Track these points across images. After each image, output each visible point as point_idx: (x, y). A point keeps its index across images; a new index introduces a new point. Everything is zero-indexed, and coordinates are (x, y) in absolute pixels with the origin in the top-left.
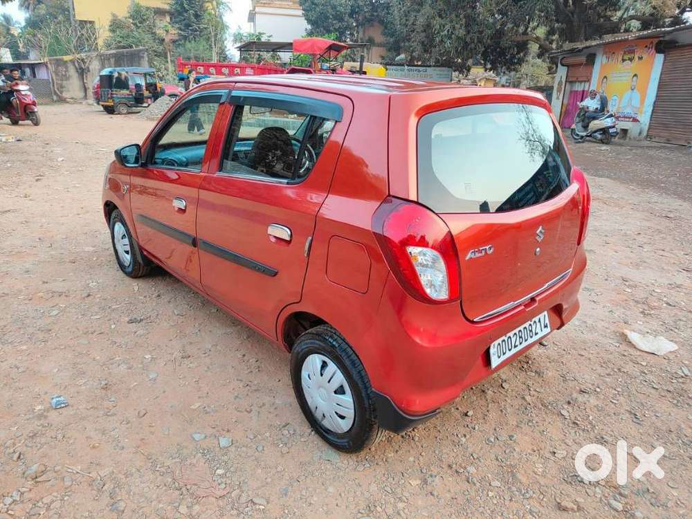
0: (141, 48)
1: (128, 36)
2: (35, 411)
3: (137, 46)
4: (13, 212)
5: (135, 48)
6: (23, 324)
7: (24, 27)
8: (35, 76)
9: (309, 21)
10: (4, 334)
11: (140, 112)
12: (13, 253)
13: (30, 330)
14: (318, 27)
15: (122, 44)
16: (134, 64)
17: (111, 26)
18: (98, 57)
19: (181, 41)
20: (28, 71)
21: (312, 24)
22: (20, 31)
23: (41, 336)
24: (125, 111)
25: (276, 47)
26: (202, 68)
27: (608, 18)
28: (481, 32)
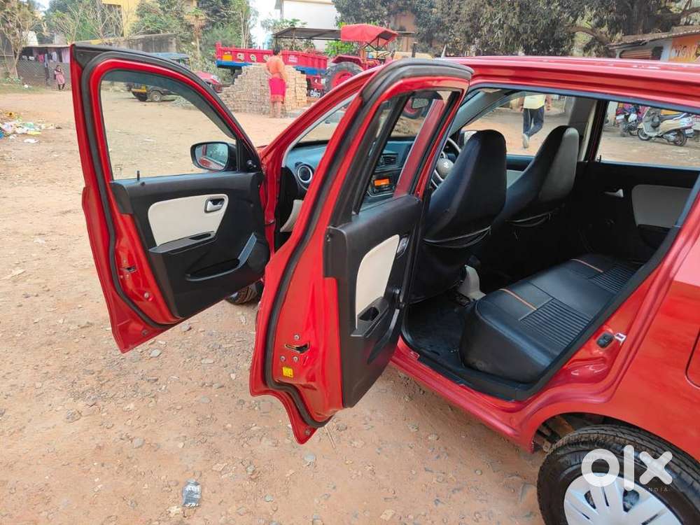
0: (169, 33)
1: (155, 21)
2: (171, 515)
3: (165, 31)
4: (74, 213)
5: (162, 34)
6: (121, 368)
7: (48, 10)
8: (61, 61)
9: (339, 8)
10: (102, 385)
11: (173, 100)
12: (87, 267)
13: (133, 379)
14: (349, 15)
15: (150, 29)
16: (162, 50)
17: (138, 10)
18: (127, 43)
19: (207, 26)
20: (55, 55)
21: (343, 12)
22: (44, 15)
23: (147, 387)
24: (158, 99)
25: (313, 34)
26: (241, 54)
27: (667, 9)
28: (534, 22)
